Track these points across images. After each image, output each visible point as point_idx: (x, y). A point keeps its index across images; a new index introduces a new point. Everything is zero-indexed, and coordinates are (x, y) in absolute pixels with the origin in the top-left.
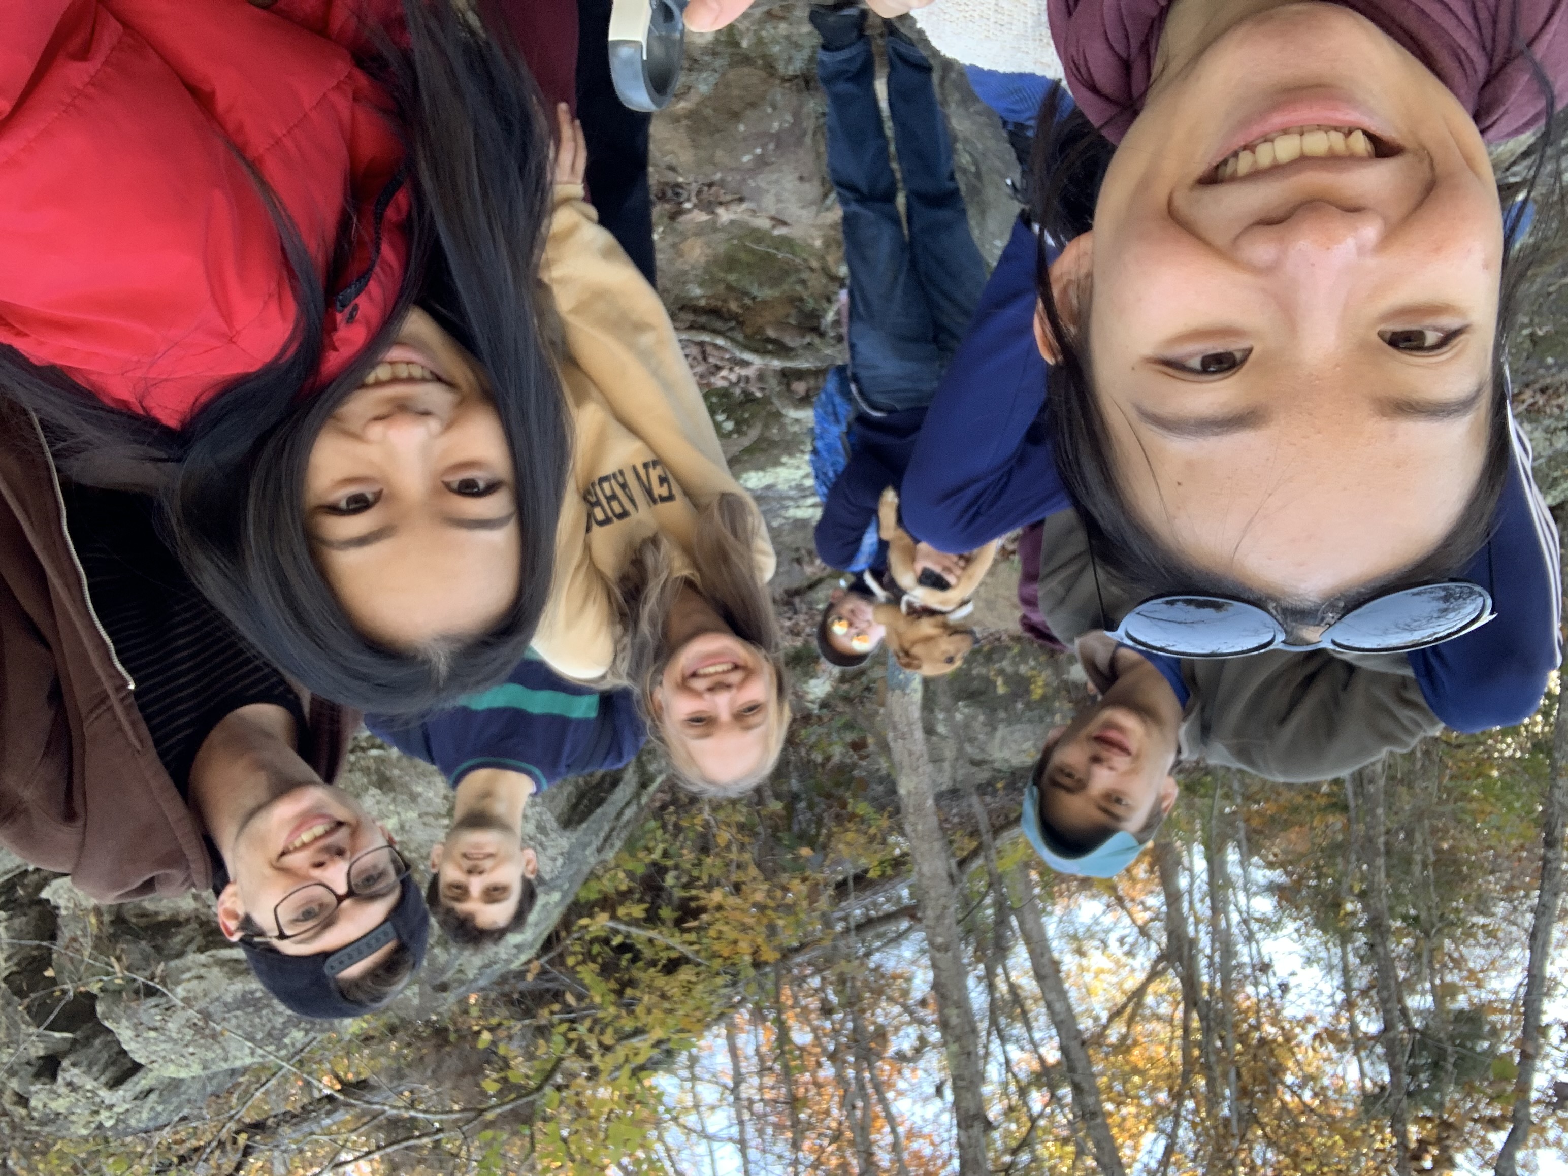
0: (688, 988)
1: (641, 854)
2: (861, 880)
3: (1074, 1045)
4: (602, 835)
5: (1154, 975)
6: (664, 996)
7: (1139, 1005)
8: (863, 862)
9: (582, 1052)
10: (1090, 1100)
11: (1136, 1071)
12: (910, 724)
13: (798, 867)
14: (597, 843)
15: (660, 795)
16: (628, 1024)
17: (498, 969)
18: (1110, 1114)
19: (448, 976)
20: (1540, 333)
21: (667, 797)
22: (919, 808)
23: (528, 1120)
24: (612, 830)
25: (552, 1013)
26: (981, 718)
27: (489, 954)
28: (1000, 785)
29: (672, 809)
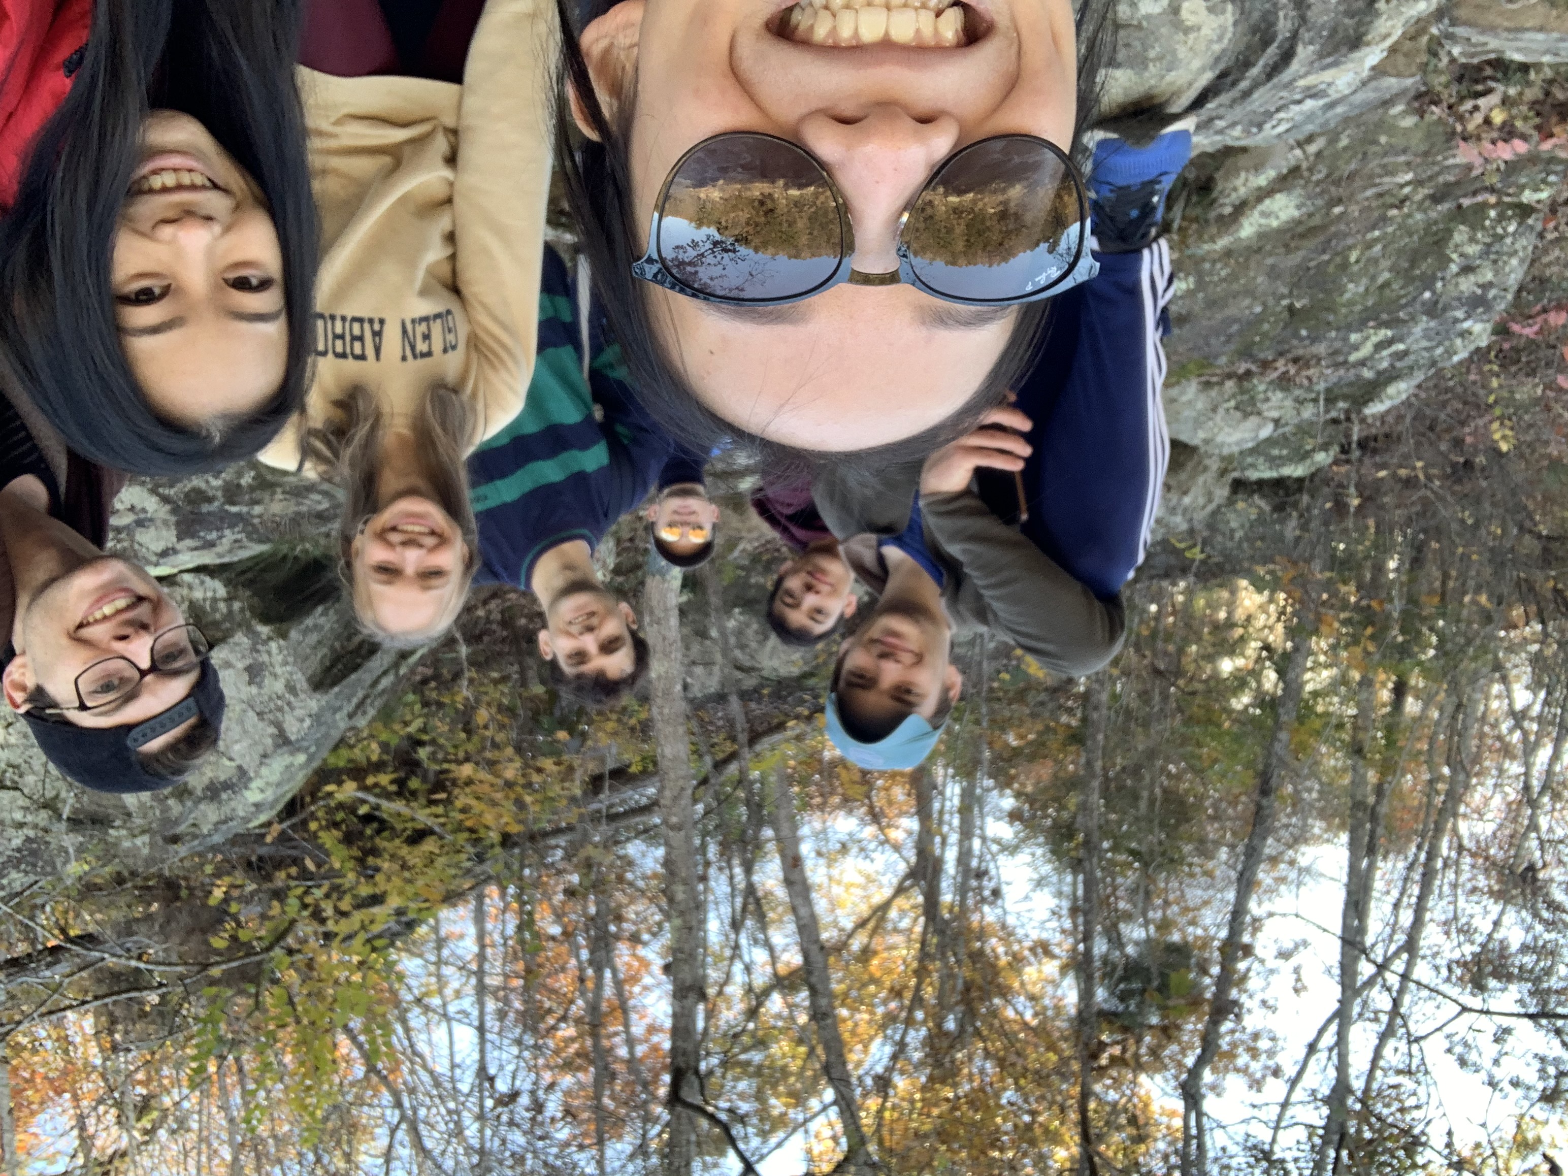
0: (430, 860)
1: (397, 727)
2: (620, 775)
3: (814, 949)
4: (355, 701)
5: (900, 890)
6: (404, 867)
7: (883, 919)
8: (626, 757)
9: (318, 916)
10: (823, 1002)
11: (874, 980)
13: (554, 751)
14: (350, 707)
15: (420, 669)
16: (365, 890)
17: (236, 827)
18: (844, 1020)
19: (181, 829)
21: (429, 672)
23: (255, 980)
24: (366, 697)
25: (289, 876)
26: (755, 626)
27: (226, 810)
28: (765, 691)
29: (433, 684)
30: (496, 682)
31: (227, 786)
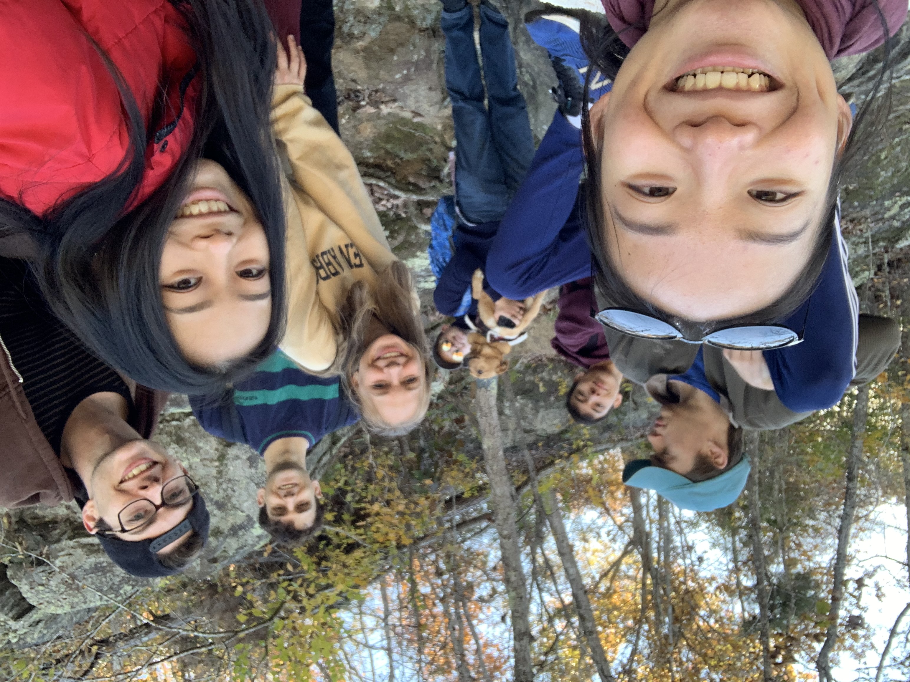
0: (359, 561)
1: (332, 483)
2: (460, 499)
3: (580, 593)
5: (626, 553)
6: (345, 566)
7: (617, 570)
8: (461, 488)
9: (296, 598)
10: (589, 625)
11: (615, 608)
12: (490, 408)
13: (424, 491)
15: (343, 449)
16: (323, 582)
17: (247, 550)
18: (601, 633)
19: (217, 554)
20: (851, 188)
21: (348, 450)
22: (495, 457)
23: (264, 638)
24: (315, 469)
25: (279, 575)
26: (530, 405)
27: (242, 541)
28: (540, 444)
29: (350, 457)
30: (387, 453)
31: (242, 527)
